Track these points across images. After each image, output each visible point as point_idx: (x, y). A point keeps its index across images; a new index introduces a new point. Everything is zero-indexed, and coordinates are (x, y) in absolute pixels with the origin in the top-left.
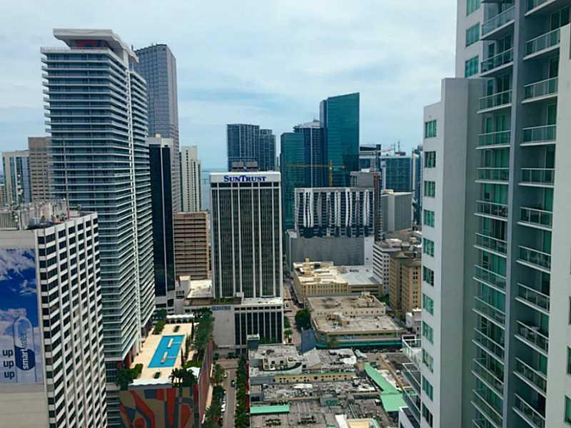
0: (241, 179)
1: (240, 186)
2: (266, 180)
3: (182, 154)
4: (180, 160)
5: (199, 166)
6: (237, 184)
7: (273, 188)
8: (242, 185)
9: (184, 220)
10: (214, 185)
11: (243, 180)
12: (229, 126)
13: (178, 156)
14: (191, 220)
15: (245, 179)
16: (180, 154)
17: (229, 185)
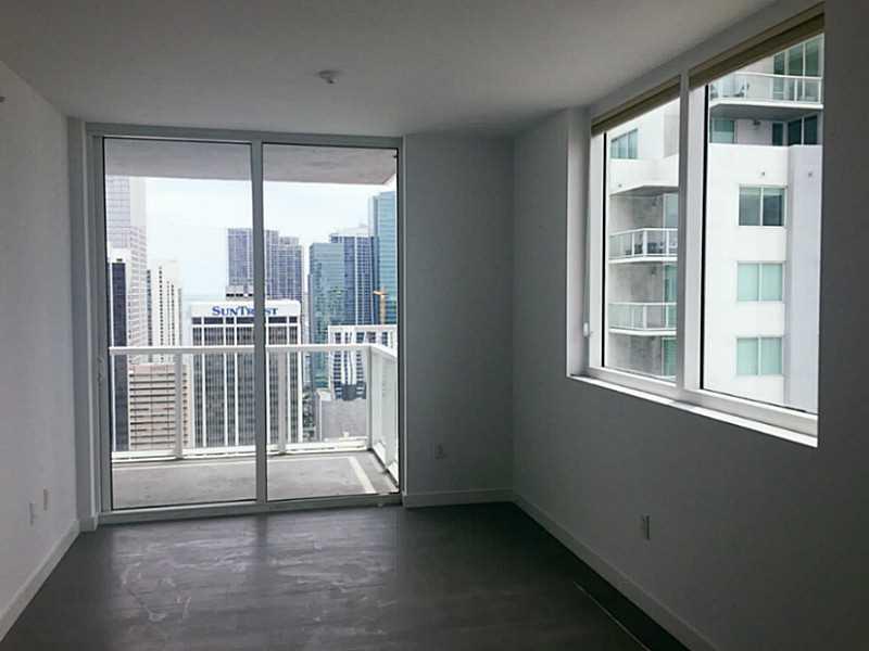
0: (239, 312)
1: (238, 323)
2: (278, 314)
3: (152, 273)
4: (149, 282)
5: (180, 290)
6: (233, 319)
7: (288, 325)
8: (240, 320)
9: (151, 375)
10: (196, 321)
11: (242, 313)
12: (230, 231)
13: (146, 275)
14: (161, 375)
15: (245, 312)
16: (149, 272)
17: (220, 321)
